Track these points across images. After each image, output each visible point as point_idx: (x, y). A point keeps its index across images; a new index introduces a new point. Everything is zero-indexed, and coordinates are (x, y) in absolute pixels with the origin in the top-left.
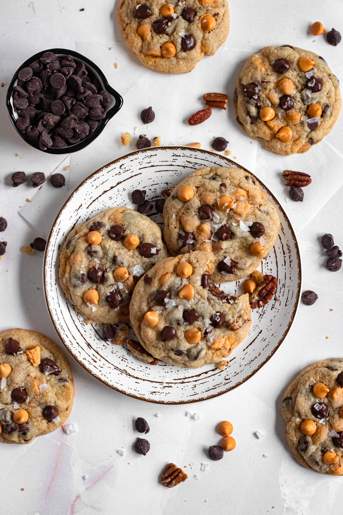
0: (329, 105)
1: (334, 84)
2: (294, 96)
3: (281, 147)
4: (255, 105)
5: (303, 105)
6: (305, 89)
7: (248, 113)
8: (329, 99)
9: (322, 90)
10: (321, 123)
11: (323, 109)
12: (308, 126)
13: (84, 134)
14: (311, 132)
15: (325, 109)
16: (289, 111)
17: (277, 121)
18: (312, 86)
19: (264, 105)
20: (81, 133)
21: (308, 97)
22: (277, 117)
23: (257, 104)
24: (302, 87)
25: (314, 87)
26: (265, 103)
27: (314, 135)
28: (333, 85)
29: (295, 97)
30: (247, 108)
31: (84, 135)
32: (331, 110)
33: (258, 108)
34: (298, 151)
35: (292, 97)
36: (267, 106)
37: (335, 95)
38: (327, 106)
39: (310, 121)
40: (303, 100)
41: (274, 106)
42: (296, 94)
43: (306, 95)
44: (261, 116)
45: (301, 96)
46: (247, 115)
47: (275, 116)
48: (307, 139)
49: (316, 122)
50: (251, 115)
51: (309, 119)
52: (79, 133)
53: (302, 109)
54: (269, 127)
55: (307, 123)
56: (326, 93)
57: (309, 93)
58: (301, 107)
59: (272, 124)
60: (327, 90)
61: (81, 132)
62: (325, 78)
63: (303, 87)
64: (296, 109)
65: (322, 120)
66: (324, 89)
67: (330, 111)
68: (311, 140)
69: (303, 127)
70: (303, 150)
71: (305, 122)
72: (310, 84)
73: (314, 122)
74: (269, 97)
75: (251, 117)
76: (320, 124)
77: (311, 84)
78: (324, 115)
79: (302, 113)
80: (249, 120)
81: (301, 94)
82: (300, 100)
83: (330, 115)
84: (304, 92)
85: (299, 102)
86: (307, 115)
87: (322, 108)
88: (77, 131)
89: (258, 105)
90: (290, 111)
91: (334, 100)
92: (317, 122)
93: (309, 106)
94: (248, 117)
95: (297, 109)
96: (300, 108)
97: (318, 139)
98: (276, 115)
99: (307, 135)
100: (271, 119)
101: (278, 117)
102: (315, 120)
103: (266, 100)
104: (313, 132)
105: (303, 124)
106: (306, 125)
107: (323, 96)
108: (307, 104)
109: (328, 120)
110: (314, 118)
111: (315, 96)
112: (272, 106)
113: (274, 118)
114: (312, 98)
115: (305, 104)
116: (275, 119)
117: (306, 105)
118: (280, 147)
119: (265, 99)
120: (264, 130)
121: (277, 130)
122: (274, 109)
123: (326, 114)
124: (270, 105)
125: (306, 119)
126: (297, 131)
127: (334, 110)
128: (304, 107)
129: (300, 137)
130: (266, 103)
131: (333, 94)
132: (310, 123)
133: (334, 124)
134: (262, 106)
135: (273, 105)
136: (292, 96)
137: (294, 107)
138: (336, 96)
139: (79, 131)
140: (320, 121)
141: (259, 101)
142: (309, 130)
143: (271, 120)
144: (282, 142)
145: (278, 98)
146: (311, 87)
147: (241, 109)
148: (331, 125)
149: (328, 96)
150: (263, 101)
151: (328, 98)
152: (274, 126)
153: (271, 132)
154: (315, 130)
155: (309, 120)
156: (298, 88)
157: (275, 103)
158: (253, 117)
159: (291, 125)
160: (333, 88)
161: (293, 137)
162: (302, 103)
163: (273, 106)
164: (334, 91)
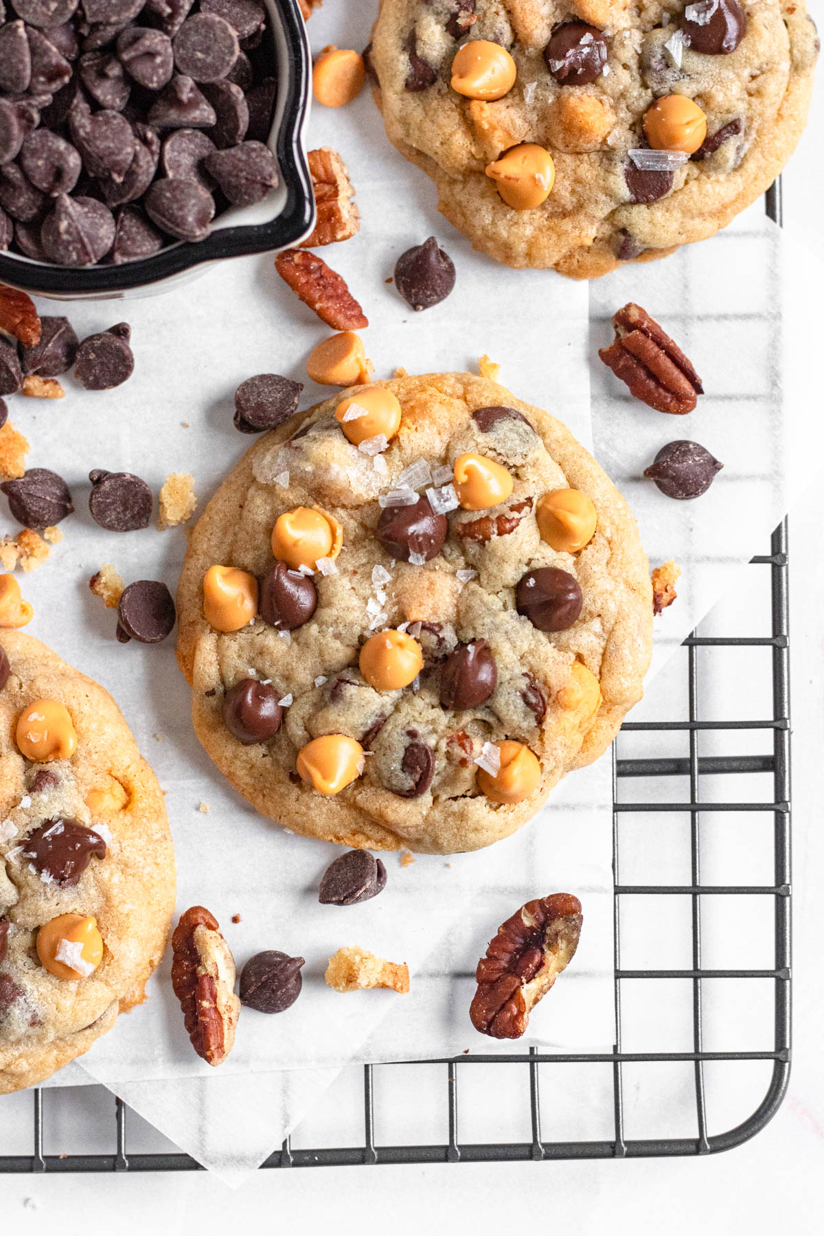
0: (743, 125)
1: (795, 51)
2: (613, 38)
3: (493, 223)
4: (445, 18)
5: (637, 84)
6: (672, 26)
7: (411, 42)
8: (753, 99)
9: (733, 55)
10: (686, 183)
11: (713, 132)
12: (628, 175)
13: (78, 256)
14: (633, 203)
15: (719, 133)
16: (571, 89)
17: (512, 111)
18: (701, 24)
19: (481, 31)
20: (69, 243)
21: (667, 61)
22: (517, 98)
23: (455, 16)
24: (661, 17)
25: (705, 26)
26: (487, 22)
27: (642, 220)
28: (791, 52)
29: (616, 43)
30: (415, 22)
31: (74, 256)
32: (747, 146)
33: (457, 33)
34: (557, 265)
35: (605, 38)
36: (491, 36)
37: (782, 93)
38: (733, 127)
39: (642, 158)
40: (644, 66)
41: (522, 51)
42: (627, 34)
43: (665, 49)
44: (453, 70)
45: (642, 45)
46: (404, 49)
47: (511, 91)
48: (607, 230)
49: (665, 172)
50: (419, 53)
51: (641, 147)
52: (65, 237)
53: (630, 102)
54: (471, 127)
55: (627, 162)
56: (746, 73)
57: (676, 45)
58: (626, 90)
59: (485, 114)
60: (756, 62)
61: (74, 241)
62: (766, 14)
63: (666, 15)
64: (604, 93)
65: (696, 172)
66: (744, 49)
67: (738, 149)
68: (622, 238)
69: (607, 171)
70: (580, 267)
71: (621, 153)
72: (695, 14)
73: (657, 168)
74: (514, 8)
75: (414, 58)
76: (682, 185)
77: (699, 12)
78: (708, 155)
79: (622, 115)
80: (402, 66)
81: (647, 42)
82: (633, 63)
83: (731, 163)
84: (659, 34)
85: (625, 66)
86: (638, 130)
87: (709, 123)
88: (63, 225)
89: (459, 21)
90: (577, 91)
91: (770, 112)
92: (671, 173)
93: (659, 101)
94: (404, 58)
95: (609, 91)
96: (623, 95)
97: (653, 246)
98: (517, 89)
99: (613, 212)
100: (491, 97)
101: (523, 99)
102: (665, 159)
103: (497, 13)
104: (643, 207)
105: (610, 160)
106: (620, 168)
107: (732, 81)
108: (656, 87)
109: (718, 181)
110: (663, 153)
111: (700, 69)
112: (512, 46)
113: (505, 97)
114: (682, 70)
115: (645, 86)
116: (509, 101)
117: (649, 91)
118: (488, 219)
119: (494, 9)
120: (448, 130)
121: (501, 147)
122: (517, 62)
123: (719, 155)
124: (507, 37)
125: (629, 145)
126: (578, 181)
127: (757, 154)
128: (639, 97)
129: (580, 207)
130: (492, 25)
131: (774, 86)
132: (639, 165)
133: (739, 210)
134: (475, 31)
135: (517, 44)
136: (609, 33)
137: (601, 81)
138: (785, 99)
139: (68, 232)
140: (684, 175)
141: (466, 9)
142: (625, 192)
143: (489, 101)
144: (502, 201)
145: (548, 21)
146: (692, 24)
147: (391, 20)
148: (725, 207)
149: (753, 86)
150: (485, 14)
151: (750, 95)
152: (493, 128)
153: (473, 150)
154: (648, 203)
155: (639, 152)
156: (643, 14)
157: (529, 36)
158: (425, 63)
159: (561, 147)
160: (785, 66)
161: (551, 196)
162: (638, 77)
163: (517, 46)
164: (786, 79)
